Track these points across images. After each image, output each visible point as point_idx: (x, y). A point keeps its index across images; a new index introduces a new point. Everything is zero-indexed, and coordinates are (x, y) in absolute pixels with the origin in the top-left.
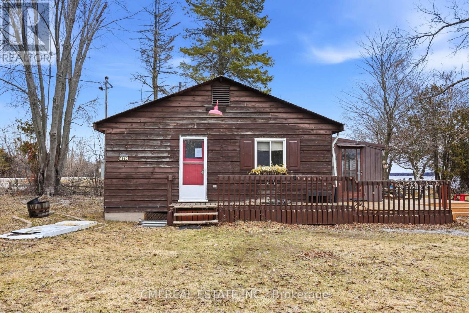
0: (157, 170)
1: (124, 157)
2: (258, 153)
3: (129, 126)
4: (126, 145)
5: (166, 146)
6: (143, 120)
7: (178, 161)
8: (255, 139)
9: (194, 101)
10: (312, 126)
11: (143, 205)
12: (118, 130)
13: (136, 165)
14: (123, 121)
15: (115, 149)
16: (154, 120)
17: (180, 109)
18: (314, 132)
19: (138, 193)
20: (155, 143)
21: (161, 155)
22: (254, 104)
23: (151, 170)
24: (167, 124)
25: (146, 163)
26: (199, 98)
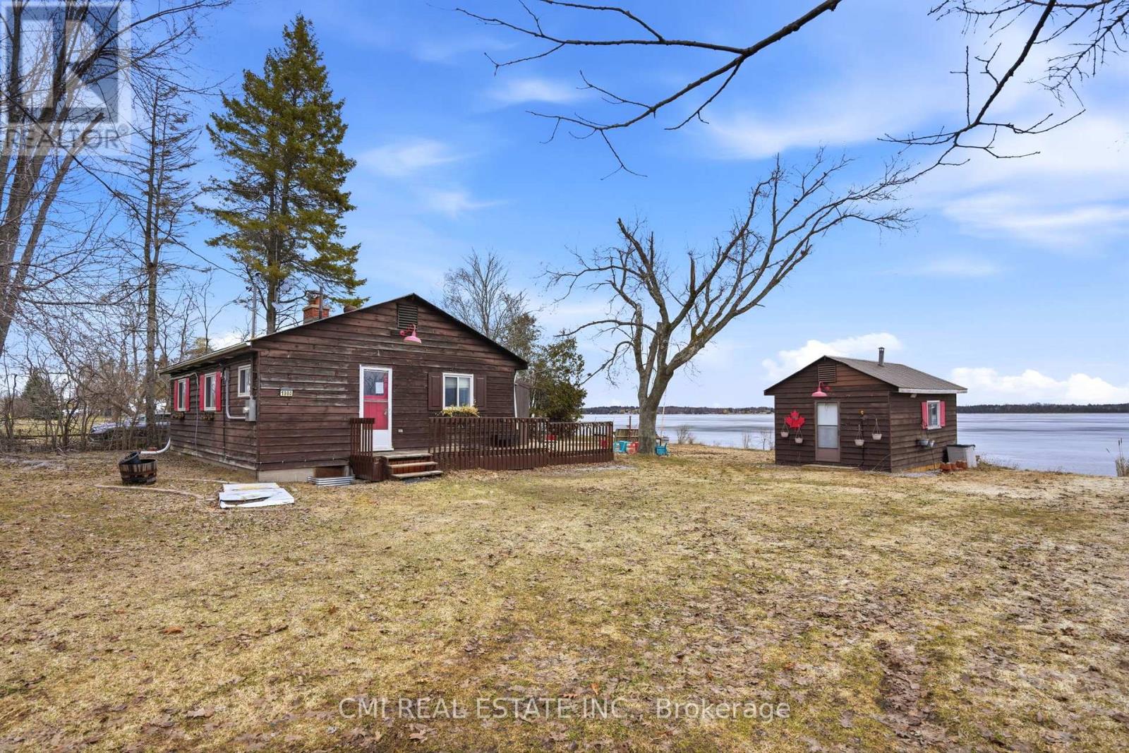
0: (331, 410)
1: (287, 392)
2: (446, 389)
3: (293, 347)
4: (288, 374)
5: (342, 378)
6: (312, 340)
7: (357, 399)
8: (444, 374)
9: (376, 320)
10: (497, 362)
11: (313, 459)
12: (277, 353)
13: (302, 402)
14: (285, 339)
15: (273, 379)
16: (326, 342)
17: (359, 330)
18: (499, 368)
19: (307, 441)
20: (328, 373)
21: (335, 389)
22: (442, 331)
23: (323, 409)
24: (343, 348)
25: (316, 400)
26: (382, 318)
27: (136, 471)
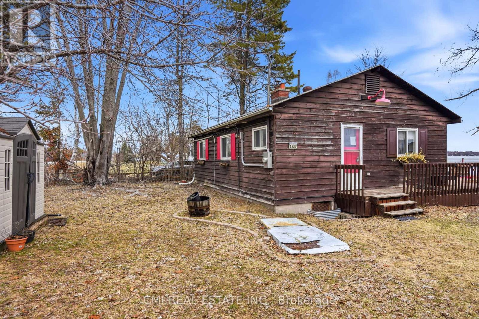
0: (322, 159)
1: (293, 145)
2: (399, 141)
3: (296, 111)
4: (294, 132)
5: (329, 134)
6: (309, 105)
7: (339, 150)
8: (398, 128)
9: (351, 88)
10: (434, 118)
11: (311, 196)
12: (286, 116)
13: (303, 153)
14: (291, 105)
15: (284, 136)
16: (318, 106)
17: (340, 96)
18: (436, 123)
19: (306, 183)
20: (320, 130)
21: (325, 143)
22: (396, 95)
23: (317, 158)
24: (330, 111)
25: (313, 151)
26: (355, 87)
27: (198, 206)
